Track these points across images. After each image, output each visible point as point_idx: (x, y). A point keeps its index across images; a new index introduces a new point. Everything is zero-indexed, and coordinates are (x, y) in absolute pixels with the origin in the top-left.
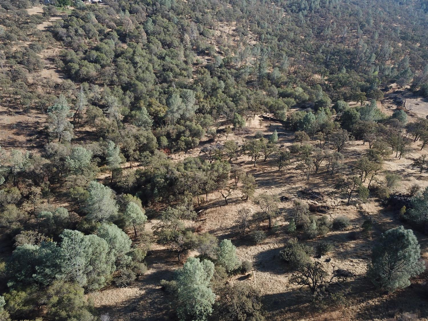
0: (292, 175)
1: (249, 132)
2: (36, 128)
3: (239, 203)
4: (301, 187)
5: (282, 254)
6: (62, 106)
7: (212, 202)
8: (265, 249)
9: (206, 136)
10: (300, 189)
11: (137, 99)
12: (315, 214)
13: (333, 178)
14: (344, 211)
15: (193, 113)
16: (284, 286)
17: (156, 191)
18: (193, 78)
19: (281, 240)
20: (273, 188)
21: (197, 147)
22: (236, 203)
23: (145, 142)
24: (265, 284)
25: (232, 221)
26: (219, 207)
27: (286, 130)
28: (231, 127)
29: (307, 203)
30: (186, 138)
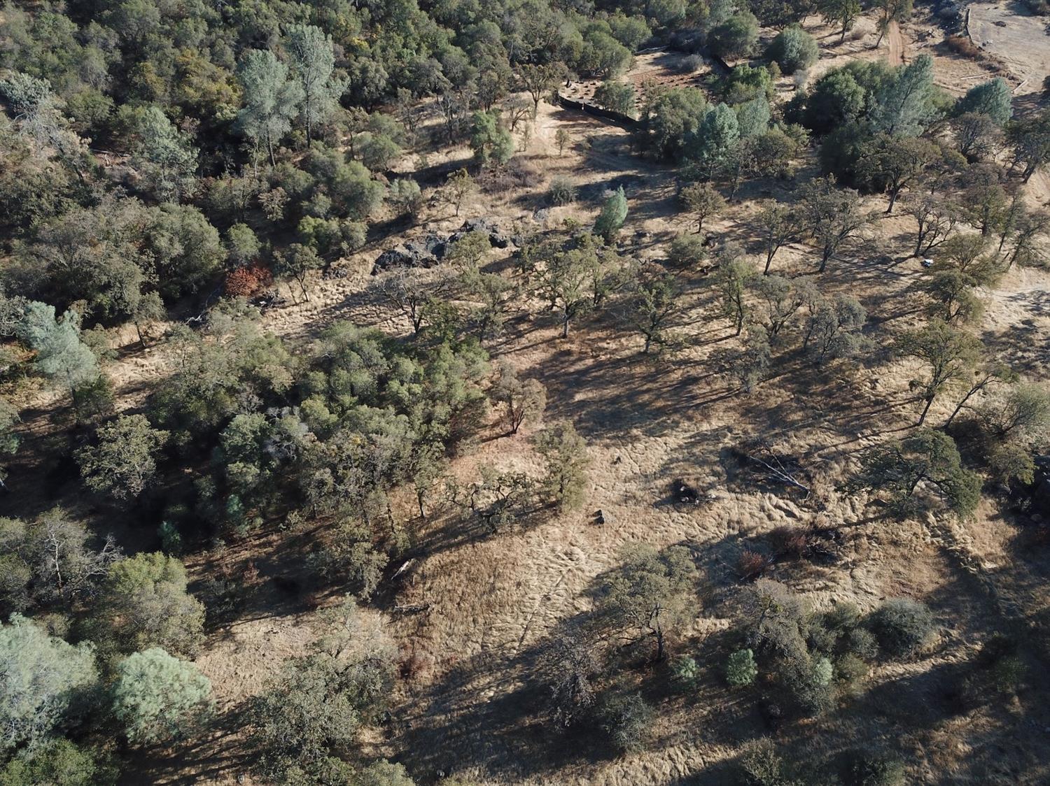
0: (691, 371)
1: (529, 180)
3: (535, 523)
4: (730, 429)
7: (439, 523)
9: (385, 199)
10: (728, 442)
15: (332, 106)
17: (235, 505)
20: (636, 439)
21: (363, 249)
22: (526, 526)
23: (178, 249)
25: (521, 620)
26: (470, 546)
27: (640, 157)
28: (465, 154)
29: (762, 509)
30: (319, 221)
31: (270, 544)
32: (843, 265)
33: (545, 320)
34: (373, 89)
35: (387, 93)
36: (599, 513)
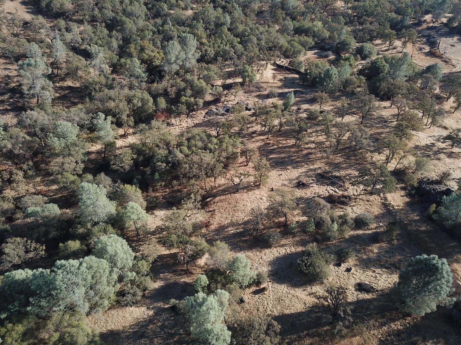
0: (310, 151)
1: (261, 89)
2: (7, 84)
3: (251, 190)
4: (320, 168)
5: (300, 264)
6: (36, 61)
7: (221, 189)
8: (281, 253)
9: (210, 93)
10: (319, 171)
11: (127, 41)
12: (336, 206)
13: (356, 156)
14: (367, 203)
15: (194, 62)
16: (302, 303)
17: (157, 176)
18: (192, 9)
19: (298, 241)
20: (289, 169)
21: (201, 109)
22: (248, 190)
23: (140, 104)
24: (282, 300)
25: (244, 214)
26: (229, 195)
27: (303, 85)
28: (240, 80)
29: (327, 190)
30: (187, 98)
31: (166, 192)
32: (370, 122)
33: (262, 134)
34: (209, 57)
35: (213, 59)
36: (272, 188)
